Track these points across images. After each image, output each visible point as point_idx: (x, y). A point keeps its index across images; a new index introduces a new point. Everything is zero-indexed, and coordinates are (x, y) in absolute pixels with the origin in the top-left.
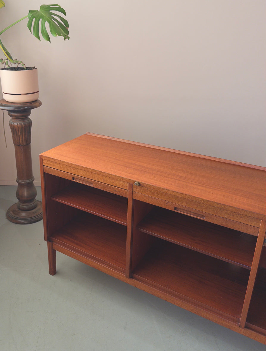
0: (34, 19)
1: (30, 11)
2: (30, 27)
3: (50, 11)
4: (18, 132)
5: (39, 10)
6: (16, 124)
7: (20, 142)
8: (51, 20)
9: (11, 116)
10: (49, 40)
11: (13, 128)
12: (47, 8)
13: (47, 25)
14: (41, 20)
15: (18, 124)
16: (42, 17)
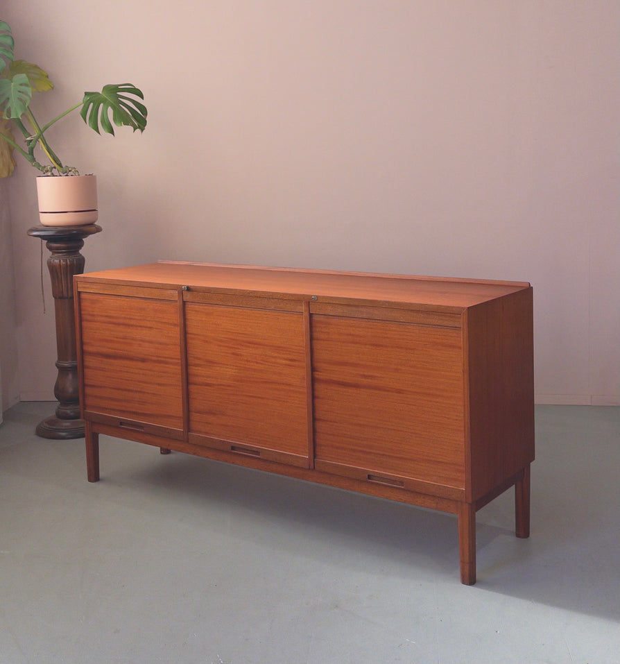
0: (92, 104)
1: (86, 94)
2: (84, 115)
3: (118, 93)
4: (59, 274)
5: (101, 93)
6: (57, 261)
7: (62, 292)
8: (117, 104)
9: (50, 248)
10: (112, 132)
11: (52, 268)
12: (113, 90)
13: (110, 111)
14: (102, 104)
15: (60, 261)
16: (104, 101)
